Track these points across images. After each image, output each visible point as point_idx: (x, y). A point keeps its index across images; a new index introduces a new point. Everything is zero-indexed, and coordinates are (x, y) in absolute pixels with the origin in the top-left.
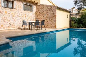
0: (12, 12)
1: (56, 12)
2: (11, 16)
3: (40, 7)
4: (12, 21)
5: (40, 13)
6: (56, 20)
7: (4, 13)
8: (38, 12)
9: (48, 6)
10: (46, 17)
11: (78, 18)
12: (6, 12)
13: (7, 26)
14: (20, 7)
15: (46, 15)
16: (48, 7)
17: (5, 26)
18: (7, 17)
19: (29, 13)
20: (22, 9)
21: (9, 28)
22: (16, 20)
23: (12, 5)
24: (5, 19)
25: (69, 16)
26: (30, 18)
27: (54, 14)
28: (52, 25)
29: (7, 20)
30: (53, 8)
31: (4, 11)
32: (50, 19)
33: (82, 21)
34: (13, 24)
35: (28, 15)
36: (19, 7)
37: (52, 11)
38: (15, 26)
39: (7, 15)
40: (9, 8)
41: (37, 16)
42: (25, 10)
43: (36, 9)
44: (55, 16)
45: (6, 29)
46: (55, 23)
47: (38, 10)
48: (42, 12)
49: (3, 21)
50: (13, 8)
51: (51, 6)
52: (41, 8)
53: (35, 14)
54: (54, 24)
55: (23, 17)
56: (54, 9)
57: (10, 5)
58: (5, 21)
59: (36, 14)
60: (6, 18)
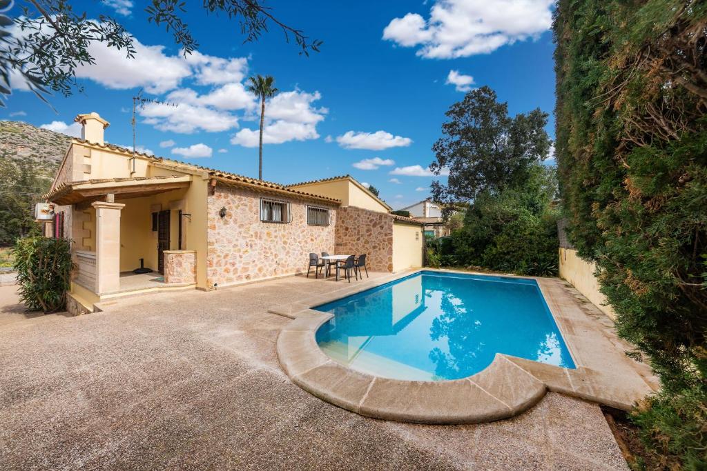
0: (282, 232)
1: (392, 230)
2: (279, 242)
3: (348, 214)
4: (282, 256)
5: (347, 229)
6: (392, 250)
7: (265, 237)
8: (341, 226)
9: (371, 213)
10: (364, 241)
11: (444, 239)
12: (268, 234)
13: (270, 269)
14: (301, 217)
15: (366, 238)
16: (370, 215)
17: (267, 270)
18: (272, 245)
19: (321, 230)
20: (305, 223)
21: (276, 273)
22: (291, 251)
23: (280, 212)
24: (267, 250)
25: (421, 236)
26: (323, 244)
27: (386, 235)
28: (380, 262)
29: (272, 253)
30: (383, 221)
31: (266, 231)
32: (374, 247)
33: (453, 248)
34: (283, 262)
35: (319, 236)
36: (298, 217)
37: (382, 227)
38: (290, 268)
39: (271, 241)
40: (274, 222)
41: (340, 237)
42: (310, 224)
43: (337, 217)
44: (390, 240)
45: (268, 277)
46: (390, 259)
47: (343, 222)
48: (355, 229)
49: (263, 256)
50: (283, 220)
51: (378, 213)
52: (351, 217)
53: (333, 234)
54: (387, 260)
55: (306, 242)
56: (385, 223)
57: (276, 215)
58: (266, 257)
59: (337, 231)
60: (270, 249)
